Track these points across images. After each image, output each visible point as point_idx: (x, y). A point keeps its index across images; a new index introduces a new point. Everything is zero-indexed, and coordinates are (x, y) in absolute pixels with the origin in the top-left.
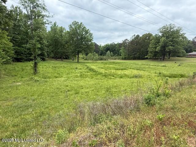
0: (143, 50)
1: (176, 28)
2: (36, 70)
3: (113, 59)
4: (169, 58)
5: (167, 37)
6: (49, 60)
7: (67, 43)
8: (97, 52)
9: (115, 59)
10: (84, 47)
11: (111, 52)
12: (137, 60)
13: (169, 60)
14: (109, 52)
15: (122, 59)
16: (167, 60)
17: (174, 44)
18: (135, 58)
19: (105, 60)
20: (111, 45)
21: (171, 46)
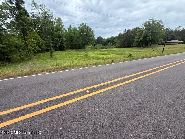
0: (131, 41)
1: (157, 21)
2: (51, 56)
3: (110, 48)
4: (151, 46)
5: (149, 30)
6: (68, 50)
7: (78, 38)
8: (102, 44)
9: (112, 48)
10: (88, 40)
11: (111, 43)
12: (127, 48)
13: (150, 47)
14: (109, 43)
15: (117, 48)
16: (149, 47)
17: (154, 35)
18: (125, 47)
19: (105, 49)
20: (112, 38)
21: (151, 36)
